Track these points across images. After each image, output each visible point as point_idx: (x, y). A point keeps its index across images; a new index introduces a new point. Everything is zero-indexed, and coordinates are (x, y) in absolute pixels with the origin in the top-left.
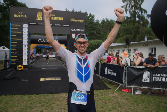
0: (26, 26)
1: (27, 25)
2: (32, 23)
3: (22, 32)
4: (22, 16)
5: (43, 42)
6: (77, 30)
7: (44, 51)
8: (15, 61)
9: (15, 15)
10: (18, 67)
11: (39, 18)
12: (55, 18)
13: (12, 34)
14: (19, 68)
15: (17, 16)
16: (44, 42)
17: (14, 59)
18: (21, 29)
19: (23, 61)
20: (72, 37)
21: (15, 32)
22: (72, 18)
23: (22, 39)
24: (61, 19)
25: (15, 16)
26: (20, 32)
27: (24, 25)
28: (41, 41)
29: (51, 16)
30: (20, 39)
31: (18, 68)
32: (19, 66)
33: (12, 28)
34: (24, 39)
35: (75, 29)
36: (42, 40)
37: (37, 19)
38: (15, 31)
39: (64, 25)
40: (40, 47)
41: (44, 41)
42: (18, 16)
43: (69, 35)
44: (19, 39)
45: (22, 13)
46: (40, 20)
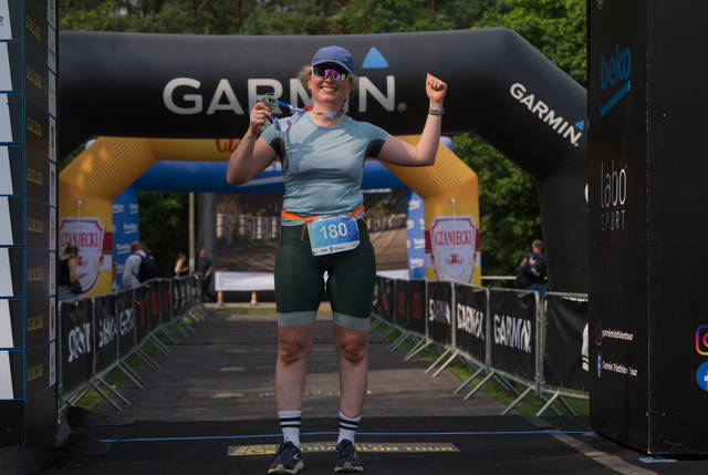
5: (214, 106)
7: (219, 232)
16: (235, 106)
28: (198, 98)
36: (207, 91)
40: (182, 185)
41: (224, 100)
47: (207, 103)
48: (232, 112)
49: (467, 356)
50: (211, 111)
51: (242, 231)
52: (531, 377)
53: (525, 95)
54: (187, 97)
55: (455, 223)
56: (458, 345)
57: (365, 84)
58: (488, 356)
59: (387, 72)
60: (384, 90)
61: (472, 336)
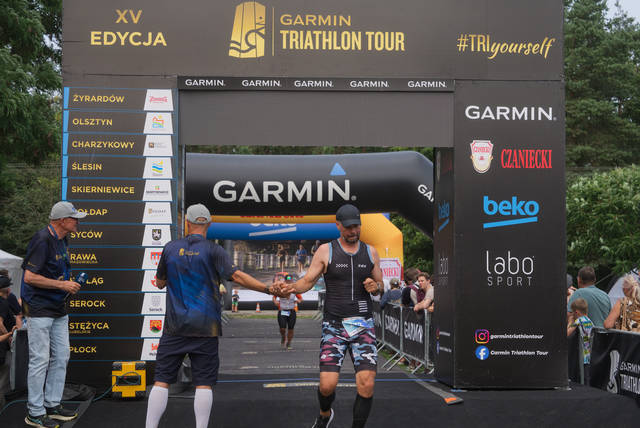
0: (164, 100)
1: (167, 94)
2: (202, 82)
3: (140, 140)
4: (136, 39)
5: (243, 197)
6: (503, 112)
8: (94, 332)
9: (93, 33)
10: (114, 373)
11: (245, 47)
12: (353, 41)
13: (77, 155)
14: (122, 381)
15: (110, 38)
16: (255, 197)
17: (84, 320)
18: (132, 124)
19: (143, 335)
20: (471, 162)
21: (93, 144)
22: (467, 32)
23: (140, 185)
24: (395, 41)
25: (93, 43)
26: (125, 145)
27: (151, 93)
28: (234, 193)
29: (326, 28)
30: (124, 190)
31: (114, 381)
32: (119, 368)
33: (77, 122)
34: (149, 187)
35: (488, 109)
37: (233, 53)
38: (96, 139)
39: (411, 85)
41: (249, 193)
42: (112, 43)
43: (451, 150)
44: (116, 190)
45: (136, 21)
46: (251, 54)
47: (239, 196)
48: (253, 200)
49: (390, 346)
50: (241, 200)
51: (250, 263)
52: (422, 358)
53: (427, 192)
54: (227, 192)
55: (388, 263)
56: (386, 340)
57: (332, 185)
58: (401, 345)
59: (344, 178)
60: (343, 189)
61: (393, 334)
